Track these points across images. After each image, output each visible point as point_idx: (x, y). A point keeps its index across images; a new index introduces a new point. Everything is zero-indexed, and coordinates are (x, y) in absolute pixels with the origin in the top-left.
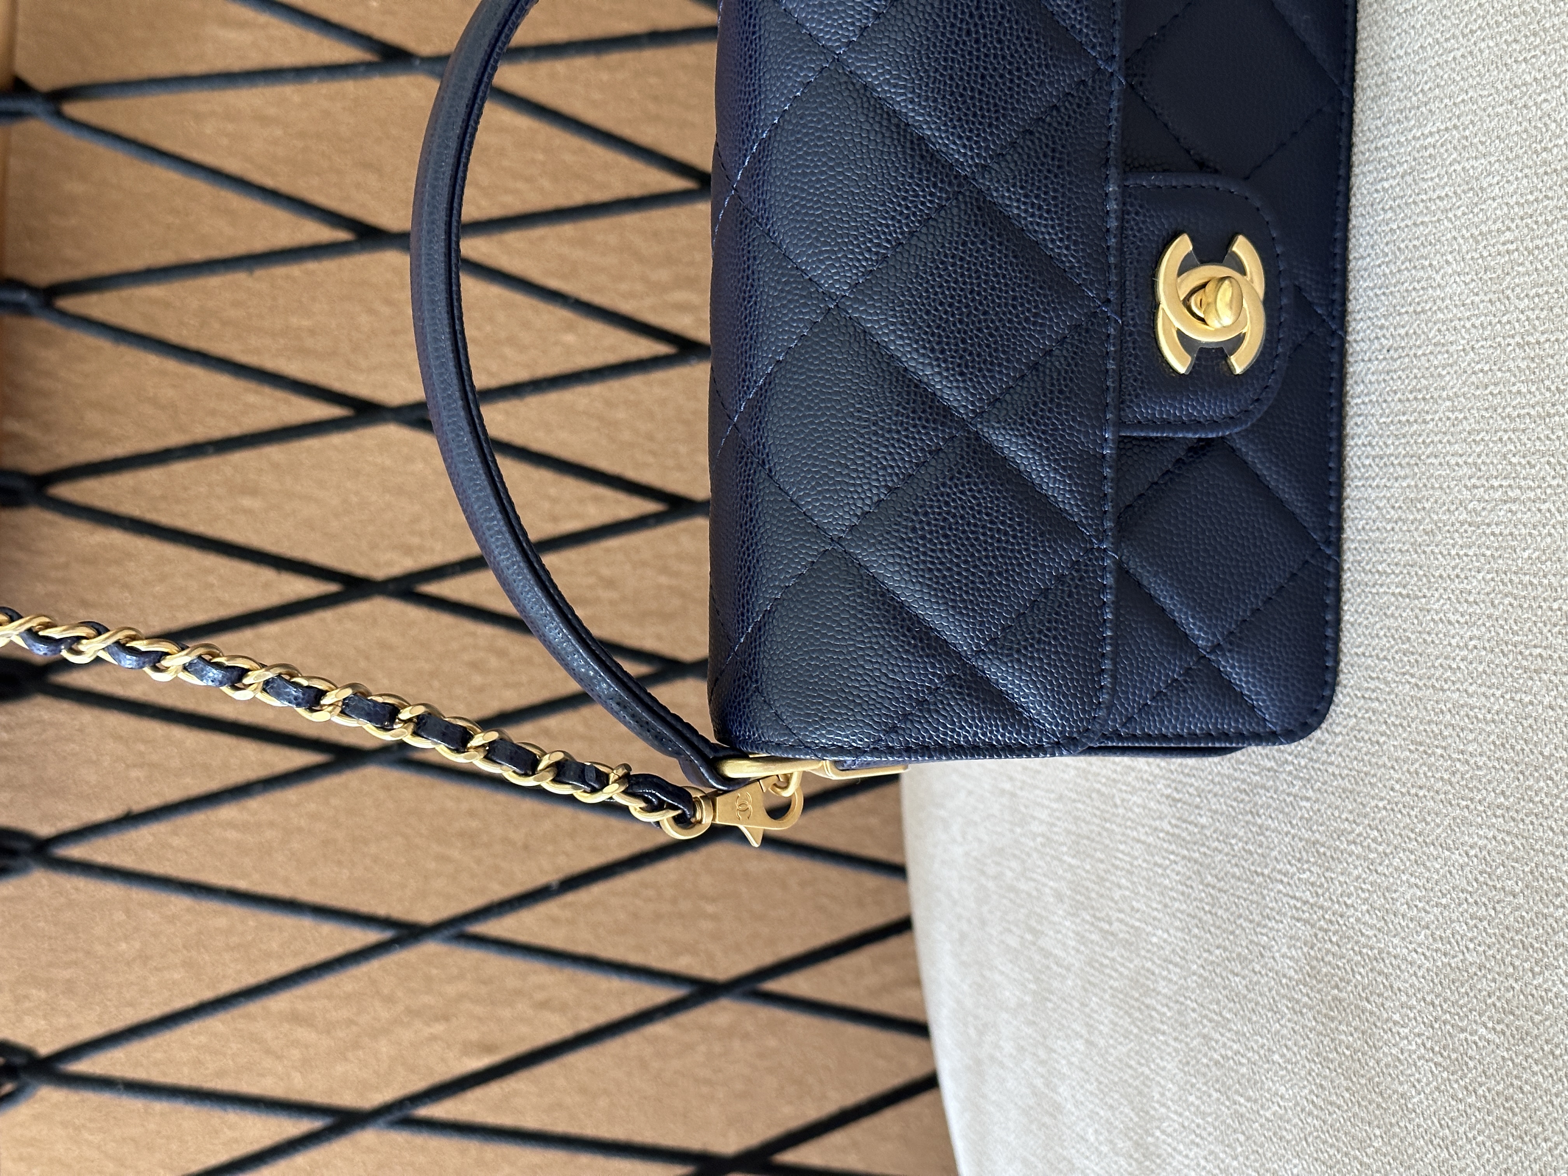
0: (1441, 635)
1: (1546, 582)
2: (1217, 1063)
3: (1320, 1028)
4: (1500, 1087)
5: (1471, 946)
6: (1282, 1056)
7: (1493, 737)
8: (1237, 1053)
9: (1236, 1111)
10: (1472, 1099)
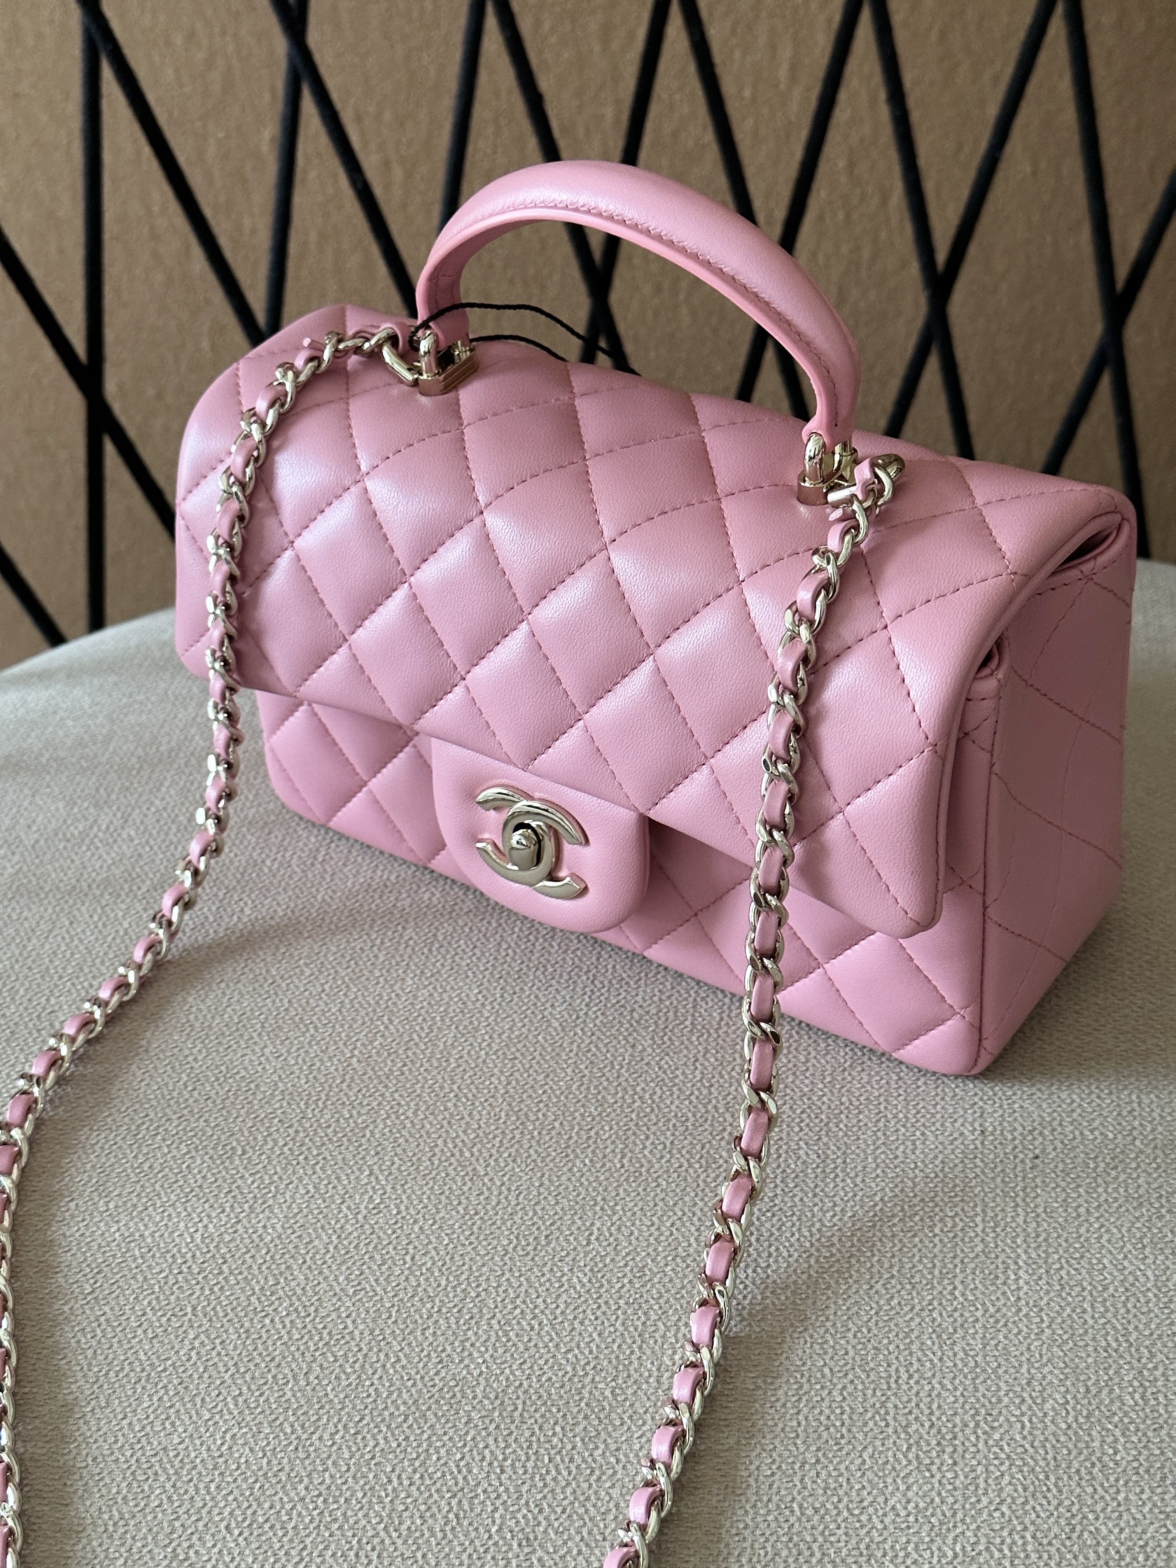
0: (548, 1284)
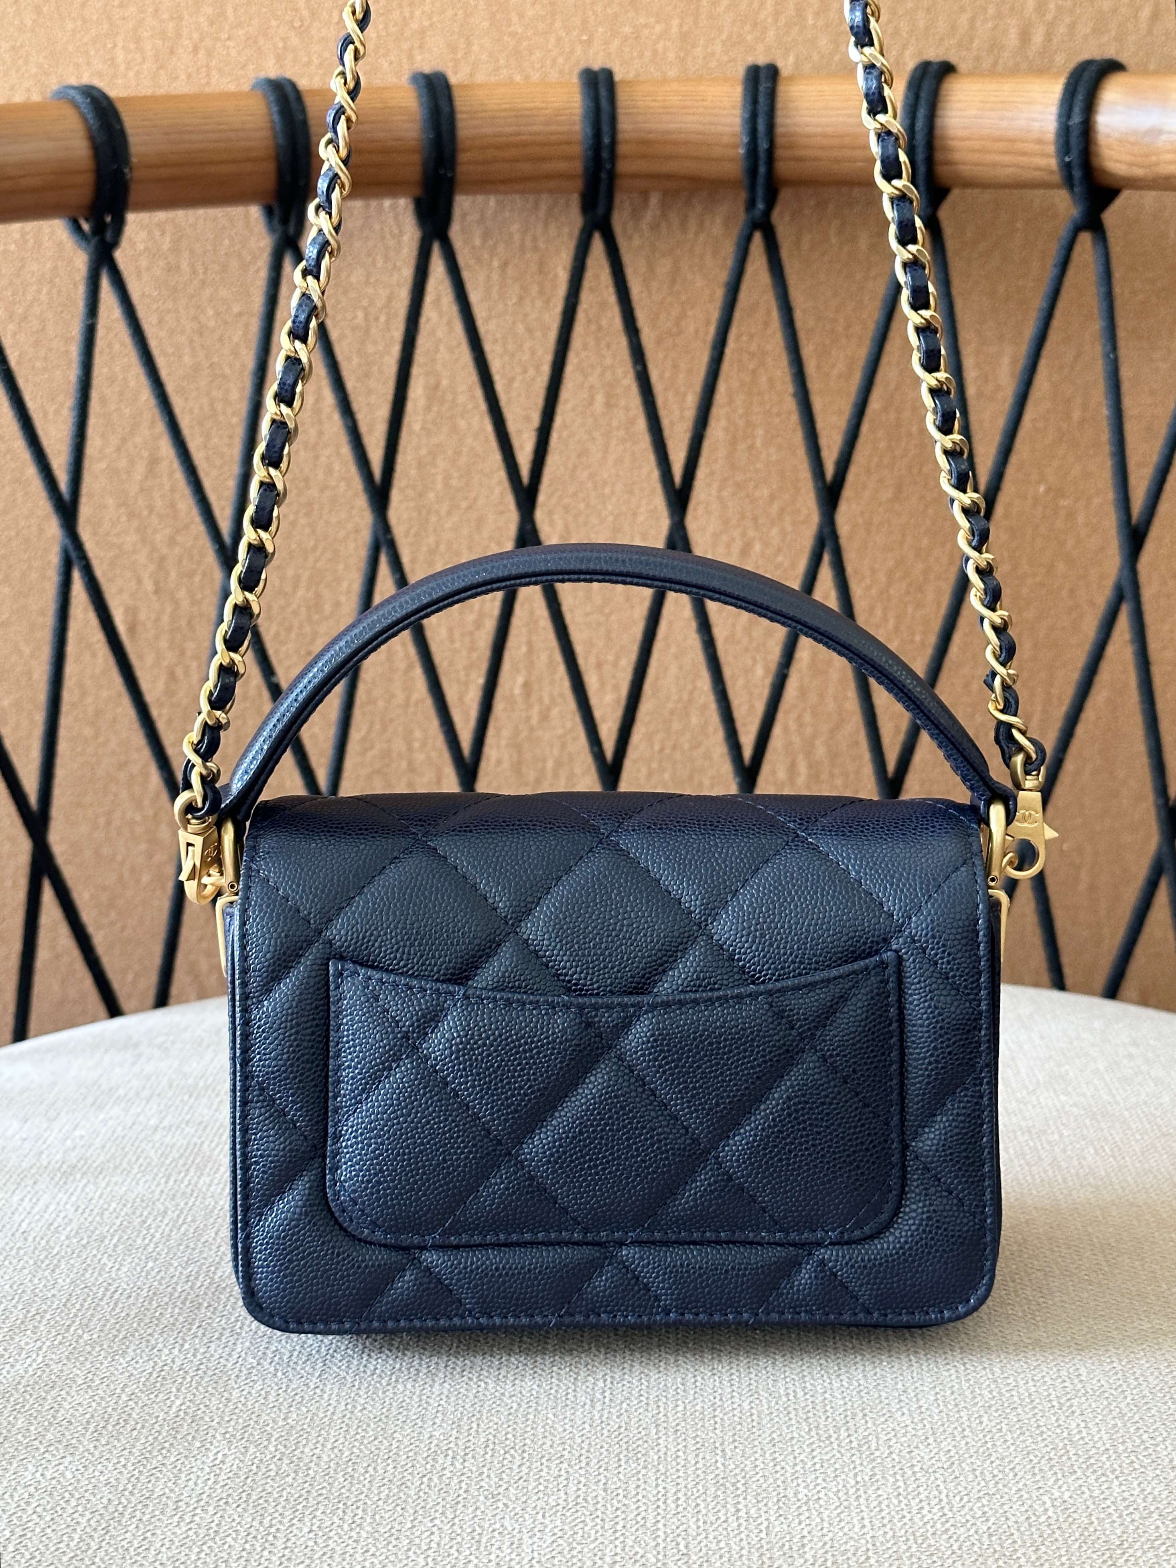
1: (528, 1429)
2: (144, 1222)
3: (176, 1295)
4: (134, 1416)
5: (245, 1393)
6: (152, 1269)
7: (408, 1401)
8: (153, 1236)
9: (105, 1237)
10: (124, 1397)
